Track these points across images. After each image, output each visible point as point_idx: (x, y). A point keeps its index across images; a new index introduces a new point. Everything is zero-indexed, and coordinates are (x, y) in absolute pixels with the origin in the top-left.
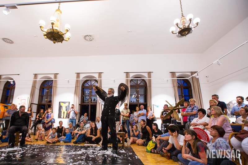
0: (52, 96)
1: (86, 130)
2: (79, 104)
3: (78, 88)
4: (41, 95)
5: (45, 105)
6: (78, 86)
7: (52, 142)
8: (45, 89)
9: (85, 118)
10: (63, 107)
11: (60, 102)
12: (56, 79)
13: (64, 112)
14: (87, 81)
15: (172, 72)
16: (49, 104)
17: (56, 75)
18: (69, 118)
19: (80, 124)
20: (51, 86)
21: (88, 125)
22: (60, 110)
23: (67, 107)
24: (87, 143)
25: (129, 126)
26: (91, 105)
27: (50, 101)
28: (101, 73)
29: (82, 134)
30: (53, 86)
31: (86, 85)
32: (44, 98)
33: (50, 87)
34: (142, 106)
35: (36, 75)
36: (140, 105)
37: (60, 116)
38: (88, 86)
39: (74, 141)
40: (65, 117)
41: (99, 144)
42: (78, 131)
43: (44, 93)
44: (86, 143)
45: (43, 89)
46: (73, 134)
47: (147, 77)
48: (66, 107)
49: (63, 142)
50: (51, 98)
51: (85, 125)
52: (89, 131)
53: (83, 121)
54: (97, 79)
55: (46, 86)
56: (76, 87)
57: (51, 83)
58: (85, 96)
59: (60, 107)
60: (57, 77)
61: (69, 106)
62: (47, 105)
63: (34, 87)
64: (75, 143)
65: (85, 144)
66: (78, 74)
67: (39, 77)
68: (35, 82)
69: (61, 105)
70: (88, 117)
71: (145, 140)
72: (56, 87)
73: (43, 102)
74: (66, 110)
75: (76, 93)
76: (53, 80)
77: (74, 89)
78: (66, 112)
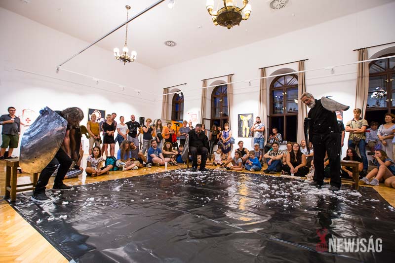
0: (227, 108)
2: (268, 116)
3: (265, 91)
4: (213, 107)
5: (220, 120)
6: (265, 88)
8: (217, 99)
12: (231, 82)
13: (246, 129)
14: (278, 78)
17: (230, 76)
18: (253, 136)
20: (225, 93)
21: (284, 148)
22: (241, 126)
25: (365, 152)
26: (286, 116)
27: (225, 115)
28: (304, 60)
30: (228, 93)
31: (277, 85)
32: (217, 110)
33: (225, 96)
35: (205, 81)
37: (240, 135)
38: (281, 86)
40: (247, 135)
43: (217, 104)
44: (283, 174)
45: (215, 98)
48: (248, 121)
50: (226, 110)
55: (219, 94)
56: (262, 90)
57: (225, 89)
58: (275, 103)
59: (240, 122)
60: (232, 80)
61: (252, 120)
62: (222, 119)
63: (204, 97)
65: (282, 175)
66: (263, 70)
67: (209, 83)
68: (204, 91)
69: (241, 118)
72: (232, 94)
73: (219, 115)
74: (249, 126)
75: (261, 99)
76: (227, 85)
77: (259, 93)
78: (248, 129)
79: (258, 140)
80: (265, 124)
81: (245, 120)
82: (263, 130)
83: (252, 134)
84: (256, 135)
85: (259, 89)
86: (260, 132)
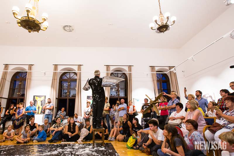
0: (25, 90)
1: (63, 126)
2: (56, 98)
3: (56, 80)
4: (12, 88)
5: (17, 99)
6: (56, 78)
7: (23, 142)
8: (17, 81)
9: (62, 113)
10: (38, 101)
11: (34, 96)
12: (30, 70)
13: (39, 107)
14: (65, 74)
15: (152, 66)
16: (22, 97)
17: (31, 66)
18: (44, 113)
19: (57, 120)
21: (65, 121)
23: (43, 102)
24: (65, 141)
25: (109, 122)
26: (69, 99)
27: (23, 95)
28: (81, 65)
29: (58, 131)
30: (27, 78)
31: (64, 77)
32: (15, 91)
33: (24, 80)
34: (123, 100)
35: (6, 66)
36: (120, 99)
38: (67, 78)
39: (50, 139)
41: (77, 141)
42: (54, 127)
43: (17, 86)
44: (63, 141)
45: (15, 81)
46: (49, 132)
47: (128, 71)
48: (41, 101)
49: (36, 141)
51: (63, 121)
52: (67, 127)
53: (60, 116)
54: (77, 71)
55: (19, 78)
56: (54, 79)
57: (25, 75)
58: (63, 89)
59: (35, 101)
60: (32, 69)
61: (45, 101)
62: (19, 99)
63: (4, 79)
64: (51, 141)
65: (62, 143)
66: (56, 66)
67: (11, 68)
68: (5, 74)
69: (36, 99)
70: (66, 112)
71: (125, 136)
72: (31, 79)
73: (15, 96)
74: (42, 105)
75: (53, 86)
76: (27, 72)
77: (51, 81)
78: (41, 107)
79: (48, 116)
80: (54, 104)
81: (39, 100)
82: (52, 108)
83: (43, 112)
84: (47, 112)
85: (52, 79)
86: (50, 109)
